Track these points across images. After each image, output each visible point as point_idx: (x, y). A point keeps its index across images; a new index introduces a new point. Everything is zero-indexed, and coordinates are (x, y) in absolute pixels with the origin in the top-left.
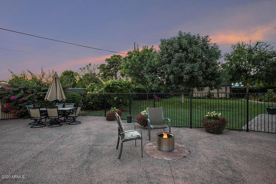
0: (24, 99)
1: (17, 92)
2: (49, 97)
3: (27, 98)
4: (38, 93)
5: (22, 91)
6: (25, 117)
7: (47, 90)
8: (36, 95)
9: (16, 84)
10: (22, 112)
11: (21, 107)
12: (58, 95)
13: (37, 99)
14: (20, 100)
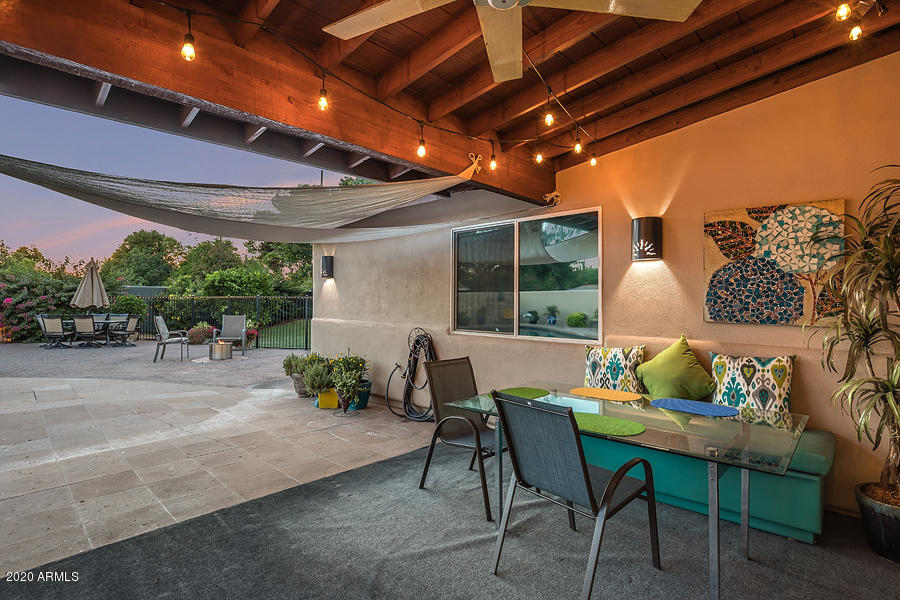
0: (29, 304)
1: (14, 291)
2: (78, 300)
3: (33, 303)
4: (57, 295)
5: (25, 291)
6: (29, 340)
7: (74, 290)
8: (54, 297)
9: (13, 277)
10: (24, 330)
11: (21, 320)
12: (95, 298)
13: (55, 305)
14: (21, 306)
